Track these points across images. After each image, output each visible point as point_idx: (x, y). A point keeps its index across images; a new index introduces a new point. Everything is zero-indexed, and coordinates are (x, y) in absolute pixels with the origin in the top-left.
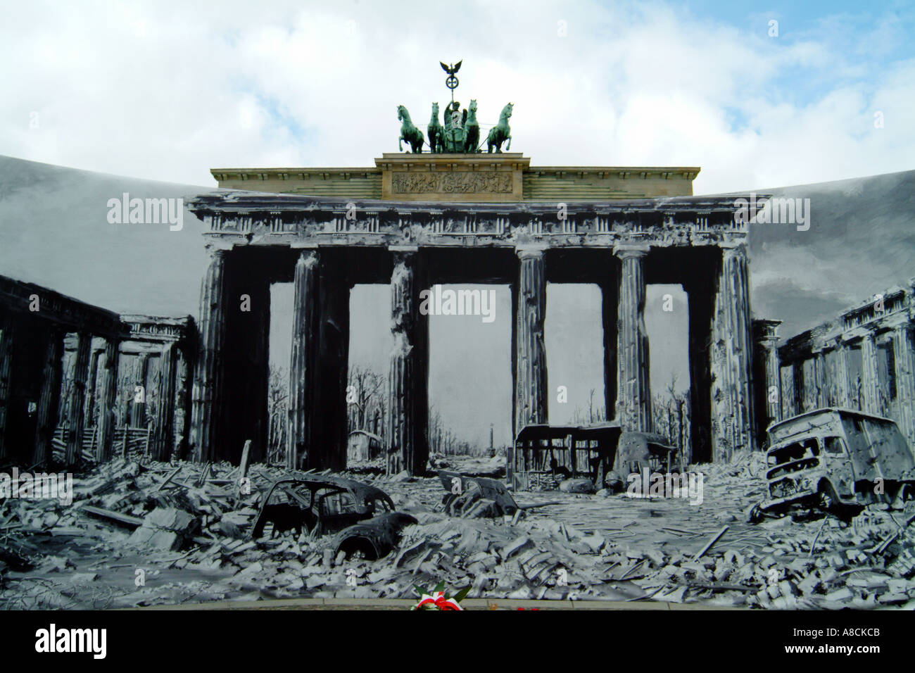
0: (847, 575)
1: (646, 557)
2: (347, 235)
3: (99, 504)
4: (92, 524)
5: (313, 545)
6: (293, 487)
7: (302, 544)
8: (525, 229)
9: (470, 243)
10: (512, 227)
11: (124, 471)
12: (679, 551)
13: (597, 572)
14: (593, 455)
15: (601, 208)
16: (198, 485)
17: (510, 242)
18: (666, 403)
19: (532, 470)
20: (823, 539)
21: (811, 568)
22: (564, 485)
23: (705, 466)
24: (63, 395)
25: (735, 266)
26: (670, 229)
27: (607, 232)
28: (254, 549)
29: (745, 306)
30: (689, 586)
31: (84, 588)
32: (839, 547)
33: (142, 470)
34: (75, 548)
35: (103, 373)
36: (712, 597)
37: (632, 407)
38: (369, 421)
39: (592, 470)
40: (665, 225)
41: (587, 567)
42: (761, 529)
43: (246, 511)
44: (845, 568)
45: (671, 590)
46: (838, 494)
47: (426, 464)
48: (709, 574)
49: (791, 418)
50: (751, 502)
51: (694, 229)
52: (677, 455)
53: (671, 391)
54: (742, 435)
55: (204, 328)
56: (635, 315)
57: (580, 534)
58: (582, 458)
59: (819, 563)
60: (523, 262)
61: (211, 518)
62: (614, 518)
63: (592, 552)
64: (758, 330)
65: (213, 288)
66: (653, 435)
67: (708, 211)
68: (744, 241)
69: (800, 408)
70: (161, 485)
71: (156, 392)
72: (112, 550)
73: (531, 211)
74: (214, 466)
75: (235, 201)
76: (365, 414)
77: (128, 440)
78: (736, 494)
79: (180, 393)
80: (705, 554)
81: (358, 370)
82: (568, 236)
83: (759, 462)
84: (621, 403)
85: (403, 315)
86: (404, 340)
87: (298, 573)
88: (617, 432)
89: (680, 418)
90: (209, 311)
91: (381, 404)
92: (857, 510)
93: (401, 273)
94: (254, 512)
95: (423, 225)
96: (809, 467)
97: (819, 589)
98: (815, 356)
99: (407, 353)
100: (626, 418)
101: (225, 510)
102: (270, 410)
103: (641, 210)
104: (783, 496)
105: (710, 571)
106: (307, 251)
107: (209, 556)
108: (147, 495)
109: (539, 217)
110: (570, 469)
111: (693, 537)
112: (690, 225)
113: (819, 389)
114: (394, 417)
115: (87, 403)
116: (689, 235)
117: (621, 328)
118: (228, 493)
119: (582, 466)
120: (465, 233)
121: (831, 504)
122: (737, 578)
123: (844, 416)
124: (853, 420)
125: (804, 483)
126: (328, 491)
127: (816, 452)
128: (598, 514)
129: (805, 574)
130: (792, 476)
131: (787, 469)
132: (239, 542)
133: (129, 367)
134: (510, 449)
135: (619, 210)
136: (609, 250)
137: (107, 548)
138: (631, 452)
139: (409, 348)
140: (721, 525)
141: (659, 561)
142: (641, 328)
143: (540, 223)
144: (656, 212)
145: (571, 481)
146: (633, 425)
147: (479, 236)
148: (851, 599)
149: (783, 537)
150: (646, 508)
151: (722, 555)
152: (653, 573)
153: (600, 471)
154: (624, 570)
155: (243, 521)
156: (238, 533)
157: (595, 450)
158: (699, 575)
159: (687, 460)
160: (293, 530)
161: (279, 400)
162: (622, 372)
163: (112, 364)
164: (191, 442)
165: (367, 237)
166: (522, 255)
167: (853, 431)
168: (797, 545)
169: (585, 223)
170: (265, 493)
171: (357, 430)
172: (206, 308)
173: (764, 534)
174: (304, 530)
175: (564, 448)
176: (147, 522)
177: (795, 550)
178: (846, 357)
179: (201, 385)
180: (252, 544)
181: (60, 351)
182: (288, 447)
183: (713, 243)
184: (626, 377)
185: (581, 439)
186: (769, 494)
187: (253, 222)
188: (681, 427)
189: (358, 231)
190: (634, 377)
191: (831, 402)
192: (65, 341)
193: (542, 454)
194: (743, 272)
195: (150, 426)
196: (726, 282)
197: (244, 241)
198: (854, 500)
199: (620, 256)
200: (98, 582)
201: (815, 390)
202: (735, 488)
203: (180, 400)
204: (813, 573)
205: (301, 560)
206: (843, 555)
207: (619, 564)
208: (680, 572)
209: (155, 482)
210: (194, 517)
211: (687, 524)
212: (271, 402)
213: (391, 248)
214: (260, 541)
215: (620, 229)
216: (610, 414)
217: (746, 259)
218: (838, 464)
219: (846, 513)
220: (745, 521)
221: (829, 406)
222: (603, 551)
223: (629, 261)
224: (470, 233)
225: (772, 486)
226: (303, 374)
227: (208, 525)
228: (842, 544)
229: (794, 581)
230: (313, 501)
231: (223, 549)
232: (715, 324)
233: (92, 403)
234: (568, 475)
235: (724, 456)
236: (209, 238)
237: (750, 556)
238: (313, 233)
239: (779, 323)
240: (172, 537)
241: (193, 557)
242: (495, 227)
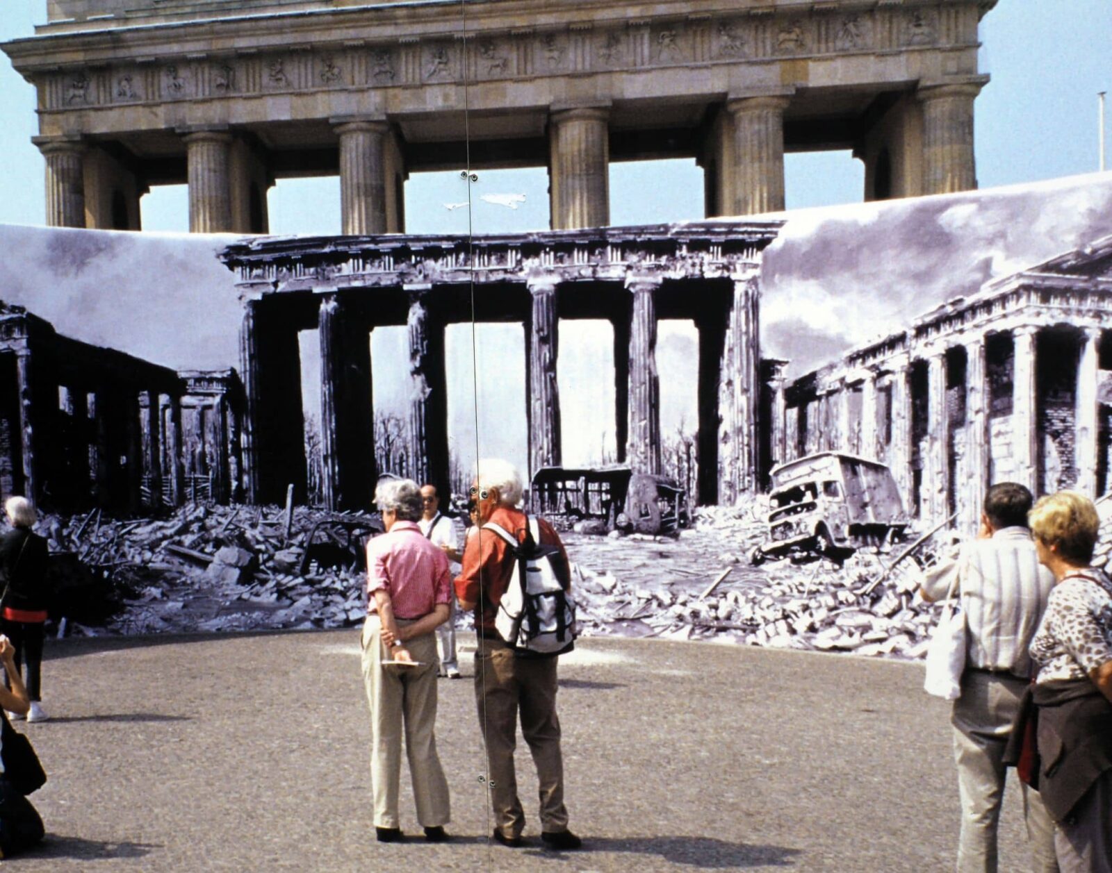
0: (837, 615)
1: (655, 597)
2: (363, 275)
3: (180, 543)
4: (176, 560)
5: (352, 581)
6: (332, 527)
7: (343, 581)
8: (536, 261)
9: (482, 279)
10: (524, 260)
11: (196, 514)
12: (685, 591)
13: (609, 611)
14: (605, 497)
15: (613, 235)
16: (253, 526)
17: (522, 275)
18: (675, 445)
19: (548, 512)
20: (817, 581)
21: (806, 608)
22: (578, 527)
23: (712, 509)
24: (144, 448)
25: (747, 300)
26: (683, 258)
27: (620, 262)
28: (303, 584)
29: (754, 345)
30: (695, 625)
31: (175, 614)
32: (832, 589)
33: (208, 513)
34: (166, 580)
35: (170, 425)
36: (716, 634)
37: (642, 449)
38: (394, 464)
39: (604, 512)
40: (678, 253)
41: (600, 606)
42: (761, 571)
43: (294, 549)
44: (835, 608)
45: (678, 628)
46: (833, 538)
47: (448, 505)
48: (713, 613)
49: (793, 461)
50: (754, 544)
51: (707, 258)
52: (685, 498)
53: (681, 433)
54: (747, 478)
55: (245, 379)
56: (647, 354)
57: (594, 575)
58: (594, 500)
59: (813, 604)
60: (535, 297)
61: (266, 556)
62: (625, 559)
63: (605, 592)
64: (766, 370)
65: (249, 339)
66: (662, 478)
67: (722, 238)
68: (757, 272)
69: (802, 452)
70: (224, 527)
71: (212, 441)
72: (193, 583)
73: (543, 240)
74: (264, 509)
75: (259, 248)
76: (391, 457)
77: (195, 486)
78: (740, 537)
79: (232, 442)
80: (711, 594)
81: (382, 414)
82: (580, 266)
83: (762, 505)
84: (632, 445)
85: (421, 358)
86: (423, 382)
87: (341, 607)
88: (627, 474)
89: (688, 460)
90: (248, 363)
91: (405, 448)
92: (848, 553)
93: (416, 313)
94: (300, 550)
95: (436, 260)
96: (808, 510)
97: (812, 629)
98: (819, 398)
99: (427, 396)
100: (637, 460)
101: (277, 548)
102: (307, 455)
103: (654, 237)
104: (783, 539)
105: (713, 610)
106: (327, 296)
107: (267, 590)
108: (214, 535)
109: (549, 246)
110: (584, 511)
111: (699, 579)
112: (703, 254)
113: (821, 433)
114: (417, 460)
115: (161, 454)
116: (701, 265)
117: (632, 367)
118: (278, 533)
119: (595, 509)
120: (476, 268)
121: (827, 548)
122: (739, 617)
123: (844, 460)
124: (850, 464)
125: (802, 526)
126: (363, 531)
127: (815, 495)
128: (610, 555)
129: (800, 614)
130: (792, 519)
131: (788, 512)
132: (290, 578)
133: (189, 419)
134: (527, 492)
135: (631, 237)
136: (622, 282)
137: (189, 582)
138: (641, 494)
139: (428, 390)
140: (725, 567)
141: (667, 601)
142: (652, 367)
143: (552, 253)
144: (671, 239)
145: (585, 523)
146: (643, 468)
147: (491, 271)
148: (838, 637)
149: (781, 578)
150: (655, 549)
151: (725, 595)
152: (661, 612)
153: (612, 512)
154: (634, 609)
155: (292, 559)
156: (288, 569)
157: (607, 492)
158: (703, 614)
159: (694, 503)
160: (335, 568)
161: (314, 445)
162: (633, 413)
163: (176, 418)
164: (244, 486)
165: (382, 276)
166: (534, 290)
167: (849, 474)
168: (793, 587)
169: (597, 252)
170: (308, 533)
171: (385, 473)
172: (245, 360)
173: (764, 576)
174: (343, 568)
175: (578, 490)
176: (216, 559)
177: (791, 591)
178: (849, 399)
179: (247, 434)
180: (300, 580)
181: (137, 408)
182: (325, 490)
183: (726, 274)
184: (637, 419)
185: (593, 482)
186: (770, 536)
187: (277, 269)
188: (689, 469)
189: (374, 271)
190: (645, 419)
191: (831, 446)
192: (140, 399)
193: (556, 496)
194: (754, 306)
195: (211, 473)
196: (737, 317)
197: (271, 289)
198: (848, 544)
199: (632, 290)
200: (185, 610)
201: (817, 434)
202: (739, 531)
203: (232, 449)
204: (807, 613)
205: (344, 594)
206: (835, 596)
207: (629, 603)
208: (686, 612)
209: (219, 523)
210: (252, 555)
211: (694, 565)
212: (307, 448)
213: (406, 287)
214: (308, 577)
215: (633, 258)
216: (621, 457)
217: (758, 293)
218: (835, 508)
219: (838, 556)
220: (747, 563)
221: (830, 449)
222: (615, 591)
223: (641, 294)
224: (482, 268)
225: (774, 529)
226: (333, 420)
227: (265, 562)
228: (836, 586)
229: (790, 620)
230: (349, 541)
231: (278, 584)
232: (724, 362)
233: (166, 455)
234: (582, 517)
235: (729, 499)
236: (241, 289)
237: (751, 596)
238: (332, 276)
239: (786, 363)
240: (236, 573)
241: (254, 590)
242: (506, 260)
